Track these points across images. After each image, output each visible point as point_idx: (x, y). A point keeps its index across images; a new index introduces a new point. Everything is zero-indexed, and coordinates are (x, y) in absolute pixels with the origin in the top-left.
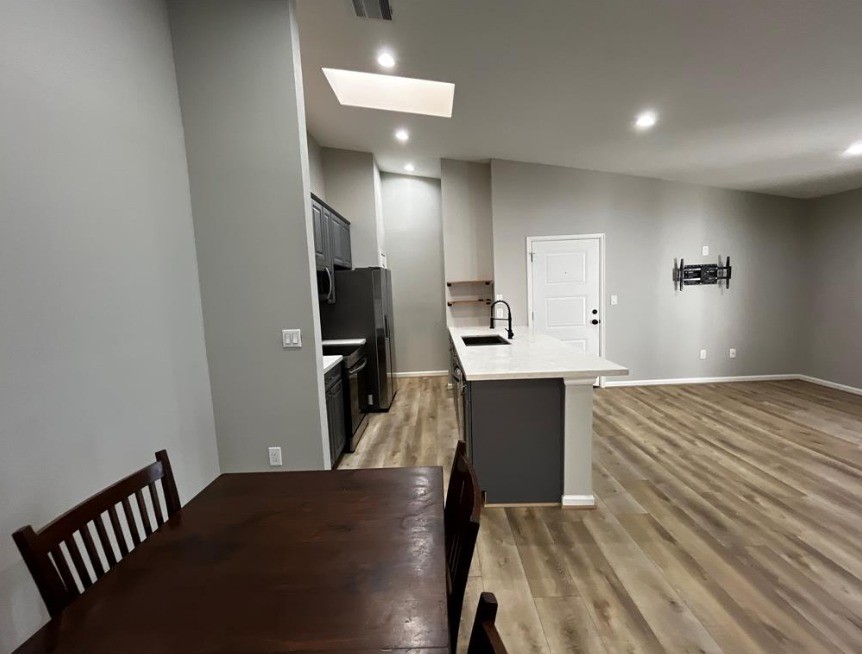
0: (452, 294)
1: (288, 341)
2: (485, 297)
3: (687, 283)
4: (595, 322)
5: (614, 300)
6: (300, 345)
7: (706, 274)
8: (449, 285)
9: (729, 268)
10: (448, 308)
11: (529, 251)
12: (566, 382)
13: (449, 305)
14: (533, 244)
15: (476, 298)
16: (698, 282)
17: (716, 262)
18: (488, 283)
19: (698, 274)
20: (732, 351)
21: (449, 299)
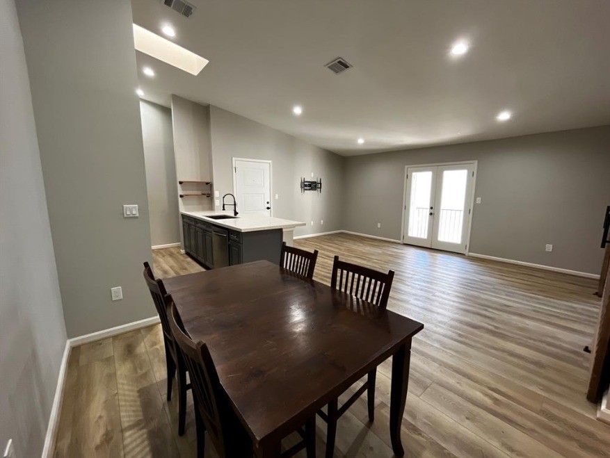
0: (183, 190)
1: (128, 213)
2: (206, 192)
3: (306, 190)
4: (268, 208)
5: (277, 196)
6: (138, 215)
7: (313, 186)
8: (181, 183)
9: (320, 183)
10: (180, 199)
11: (234, 166)
12: (284, 230)
13: (181, 196)
14: (237, 162)
15: (199, 193)
16: (310, 189)
17: (316, 180)
18: (207, 183)
19: (310, 186)
20: (322, 221)
21: (180, 192)
